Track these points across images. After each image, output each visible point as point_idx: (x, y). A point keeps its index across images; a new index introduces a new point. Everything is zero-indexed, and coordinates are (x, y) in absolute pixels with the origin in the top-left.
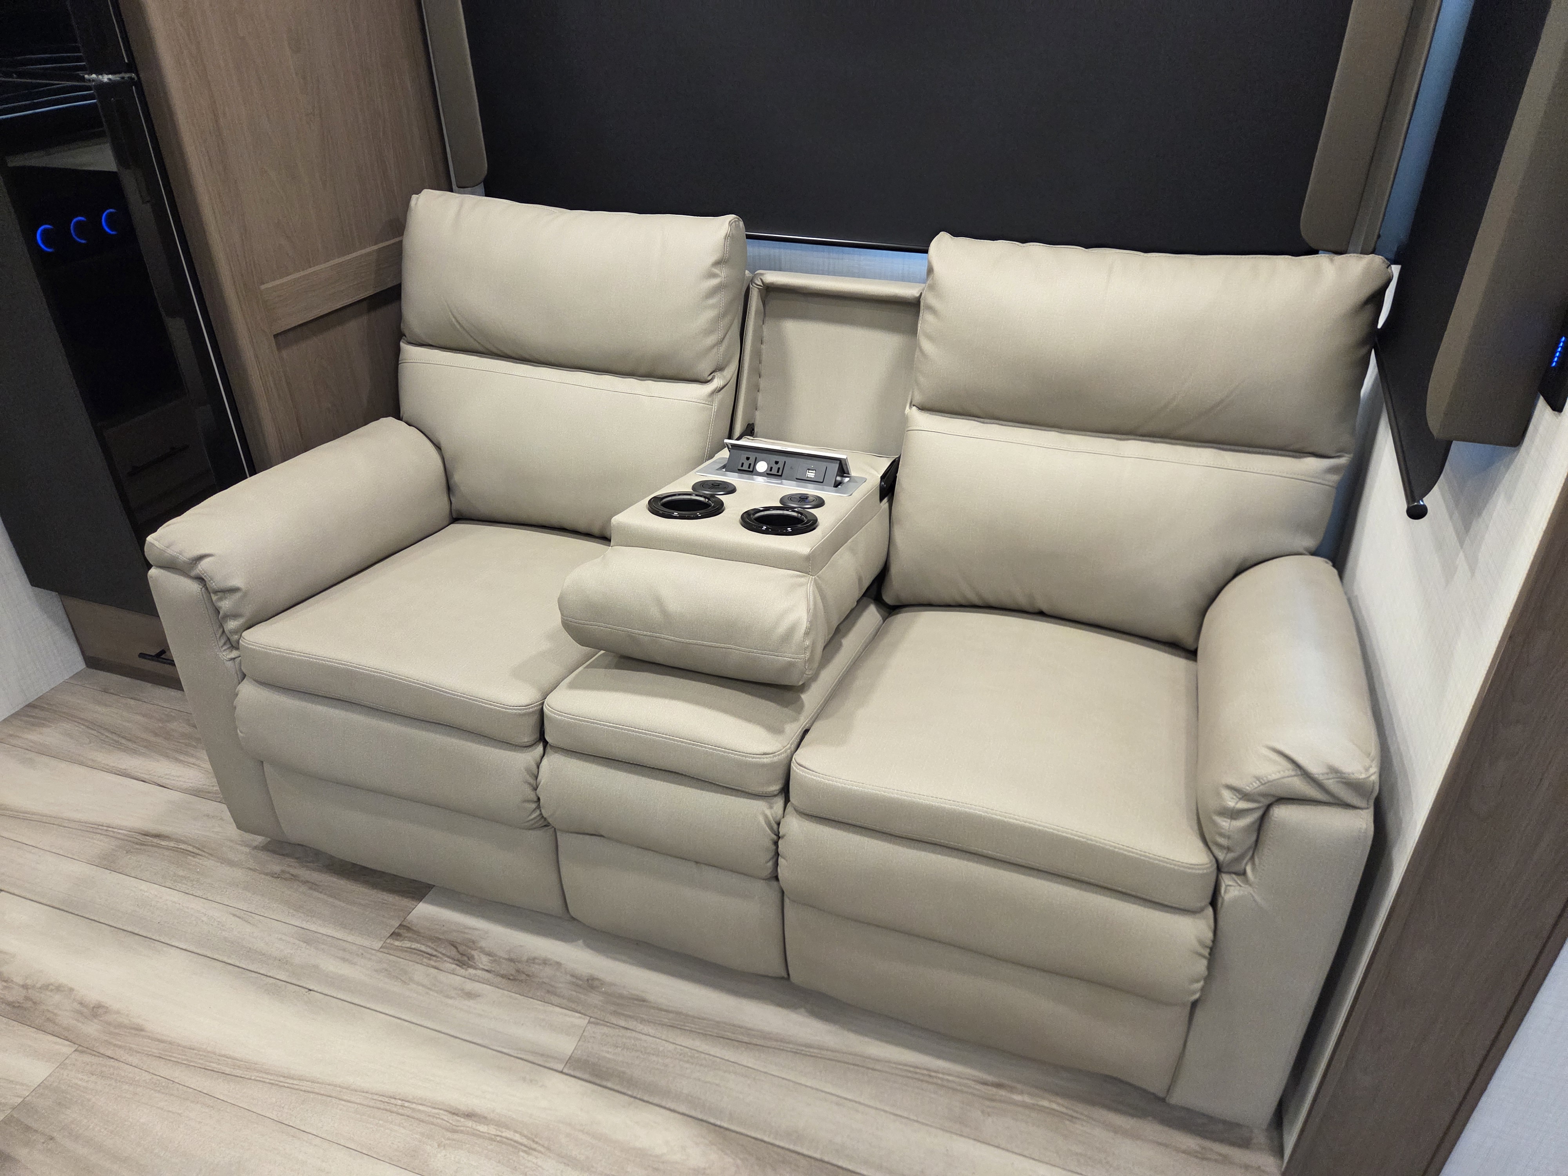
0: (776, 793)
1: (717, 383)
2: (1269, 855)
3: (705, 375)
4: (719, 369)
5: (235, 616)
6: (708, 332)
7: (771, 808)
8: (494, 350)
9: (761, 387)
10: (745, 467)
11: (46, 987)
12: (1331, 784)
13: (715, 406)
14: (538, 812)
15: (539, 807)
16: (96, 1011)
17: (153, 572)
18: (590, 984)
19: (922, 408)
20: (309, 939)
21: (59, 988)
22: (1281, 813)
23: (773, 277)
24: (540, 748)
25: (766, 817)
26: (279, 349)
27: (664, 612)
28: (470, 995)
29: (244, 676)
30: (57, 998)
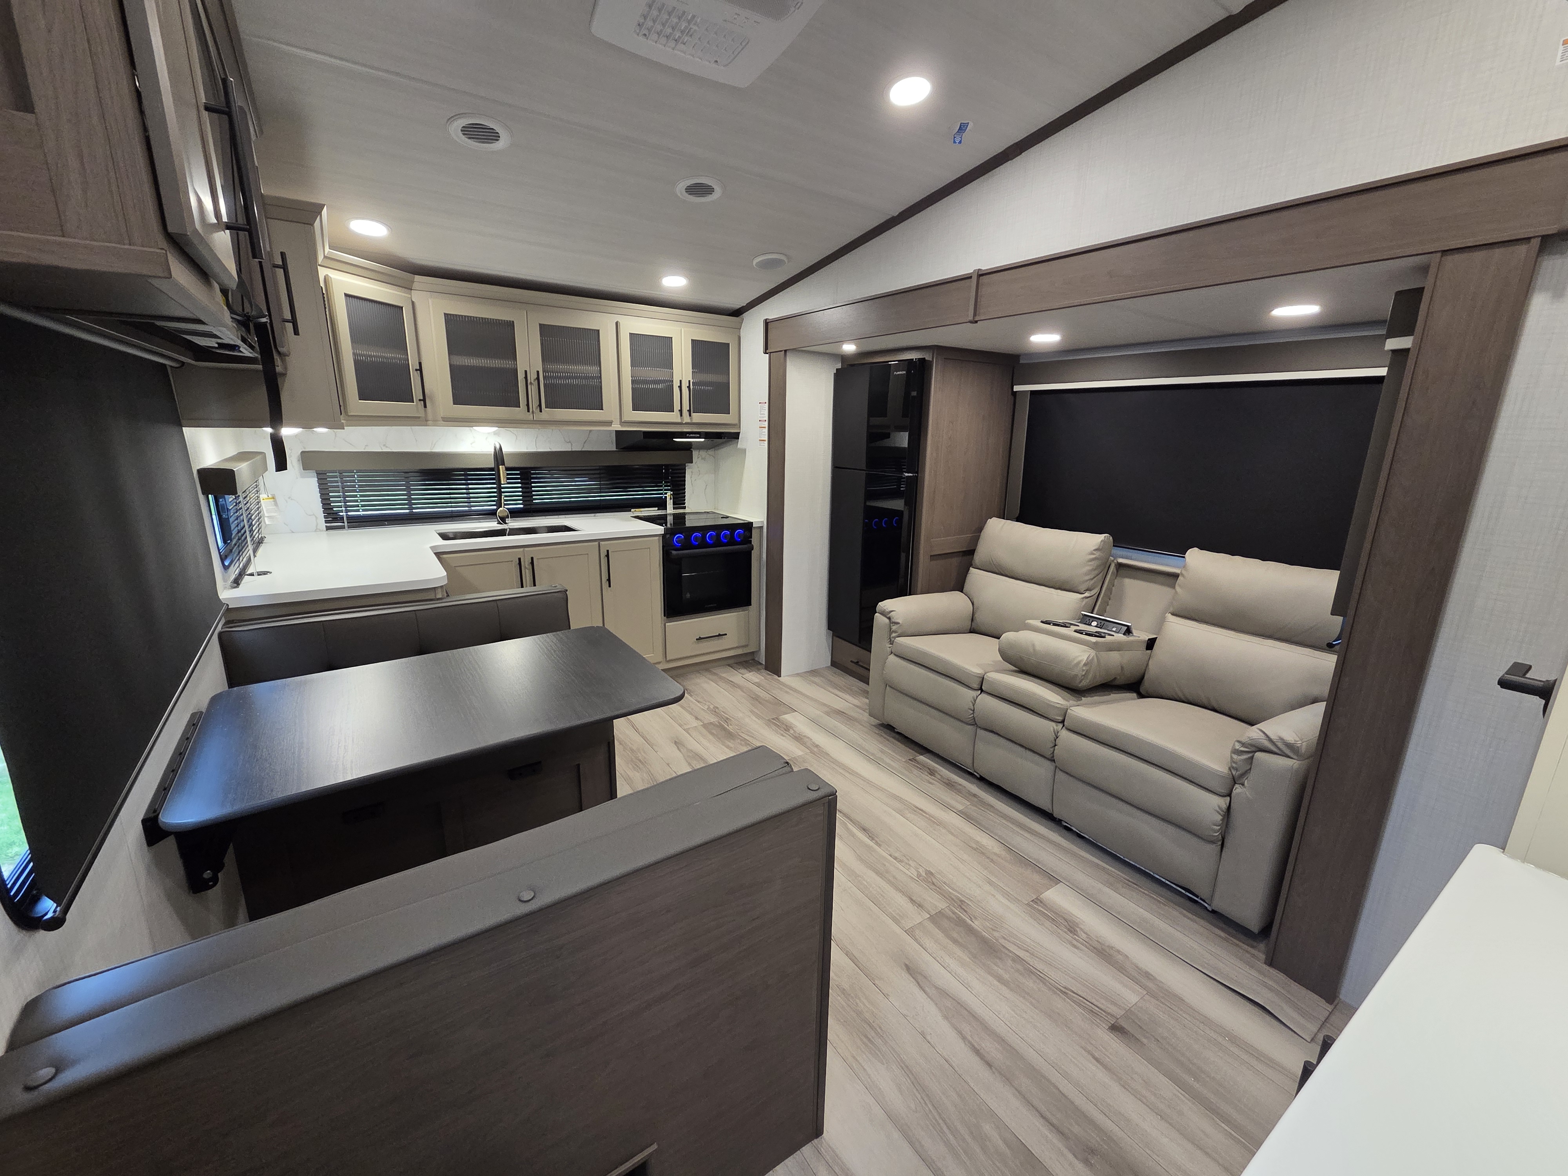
0: (1060, 721)
1: (1087, 594)
2: (1252, 775)
3: (1082, 591)
4: (1088, 590)
5: (895, 632)
6: (1086, 574)
7: (1057, 726)
8: (1003, 573)
9: (1109, 604)
10: (1087, 623)
11: (805, 736)
12: (1280, 744)
13: (1084, 603)
14: (972, 715)
15: (973, 713)
16: (817, 746)
17: (876, 614)
18: (975, 795)
19: (1173, 614)
20: (882, 752)
21: (808, 738)
22: (1258, 755)
23: (1121, 560)
24: (980, 691)
25: (1053, 728)
26: (931, 561)
27: (1034, 650)
28: (930, 783)
29: (892, 653)
30: (807, 739)
